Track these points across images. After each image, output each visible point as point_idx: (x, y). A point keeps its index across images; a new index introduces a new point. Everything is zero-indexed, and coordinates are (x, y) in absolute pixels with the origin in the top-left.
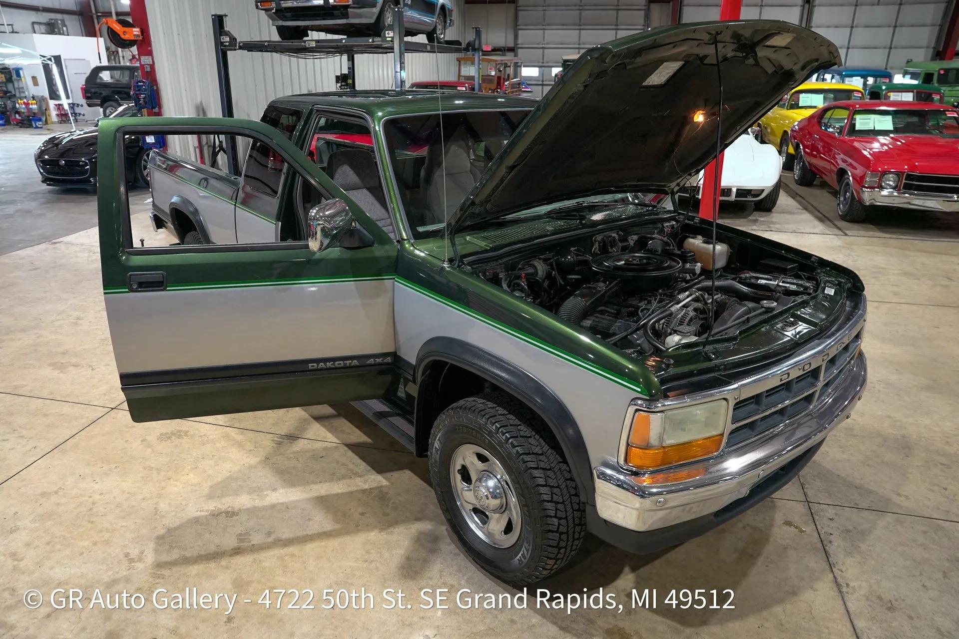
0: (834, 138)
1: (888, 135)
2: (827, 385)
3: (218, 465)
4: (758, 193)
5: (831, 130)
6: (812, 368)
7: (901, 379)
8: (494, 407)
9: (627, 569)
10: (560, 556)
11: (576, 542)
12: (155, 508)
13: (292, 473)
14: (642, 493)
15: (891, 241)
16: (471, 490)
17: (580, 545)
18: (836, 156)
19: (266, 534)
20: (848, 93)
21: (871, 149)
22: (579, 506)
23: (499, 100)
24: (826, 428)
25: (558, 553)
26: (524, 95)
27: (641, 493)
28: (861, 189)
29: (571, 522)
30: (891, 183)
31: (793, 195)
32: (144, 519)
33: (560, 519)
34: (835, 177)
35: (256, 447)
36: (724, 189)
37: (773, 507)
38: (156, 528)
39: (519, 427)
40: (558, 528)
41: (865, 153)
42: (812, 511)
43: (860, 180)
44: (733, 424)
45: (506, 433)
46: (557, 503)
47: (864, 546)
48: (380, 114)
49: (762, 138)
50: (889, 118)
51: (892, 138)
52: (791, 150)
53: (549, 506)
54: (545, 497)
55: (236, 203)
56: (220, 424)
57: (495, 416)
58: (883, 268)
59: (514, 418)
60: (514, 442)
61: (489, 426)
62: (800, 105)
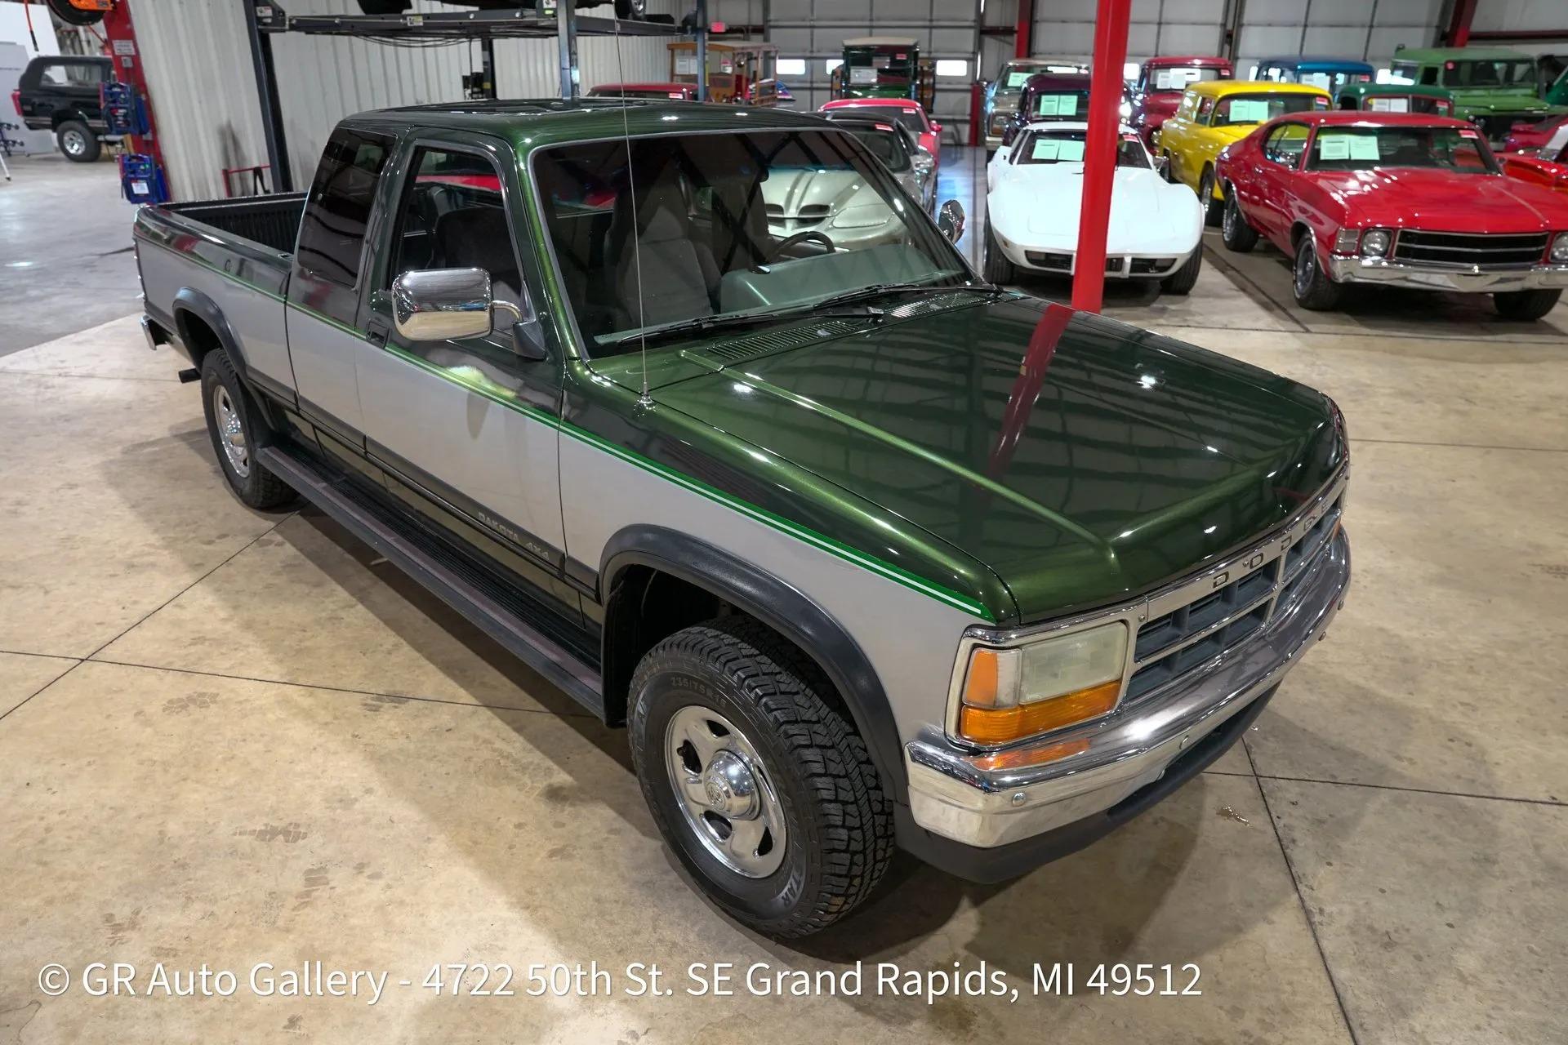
0: (1287, 172)
1: (1371, 169)
2: (1288, 589)
3: (270, 751)
4: (1166, 264)
5: (1281, 160)
6: (1266, 560)
7: (1398, 567)
8: (734, 644)
9: (965, 902)
10: (852, 890)
11: (879, 866)
12: (161, 832)
13: (398, 760)
14: (987, 785)
15: (1377, 340)
16: (700, 782)
17: (885, 868)
18: (1291, 203)
19: (355, 868)
20: (1307, 99)
21: (1345, 191)
22: (883, 806)
23: (738, 114)
24: (1288, 659)
25: (850, 885)
26: (781, 107)
27: (985, 784)
28: (1331, 257)
29: (869, 834)
30: (1377, 246)
31: (1223, 267)
32: (139, 853)
33: (851, 829)
34: (1289, 237)
35: (336, 718)
36: (1112, 259)
37: (1202, 786)
38: (161, 866)
39: (778, 677)
40: (848, 845)
41: (1336, 197)
42: (1264, 791)
43: (1329, 242)
44: (1136, 662)
45: (755, 687)
46: (844, 803)
47: (1346, 846)
48: (528, 141)
49: (1171, 174)
50: (1372, 141)
51: (1377, 173)
52: (1218, 193)
53: (832, 808)
54: (825, 794)
55: (286, 298)
56: (274, 679)
57: (737, 658)
58: (1369, 386)
59: (769, 661)
60: (770, 703)
61: (726, 675)
62: (1232, 119)
